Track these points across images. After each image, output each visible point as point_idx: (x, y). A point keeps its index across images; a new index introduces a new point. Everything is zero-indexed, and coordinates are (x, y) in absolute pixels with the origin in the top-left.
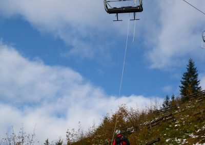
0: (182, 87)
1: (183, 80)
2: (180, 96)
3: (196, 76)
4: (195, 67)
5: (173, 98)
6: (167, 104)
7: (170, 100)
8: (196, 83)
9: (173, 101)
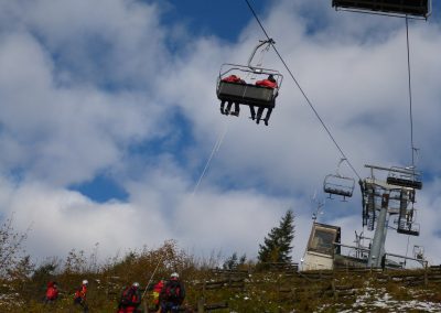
0: (264, 248)
1: (268, 238)
2: (256, 261)
3: (289, 239)
4: (292, 224)
5: (243, 260)
6: (230, 266)
7: (238, 261)
8: (286, 248)
9: (242, 265)
